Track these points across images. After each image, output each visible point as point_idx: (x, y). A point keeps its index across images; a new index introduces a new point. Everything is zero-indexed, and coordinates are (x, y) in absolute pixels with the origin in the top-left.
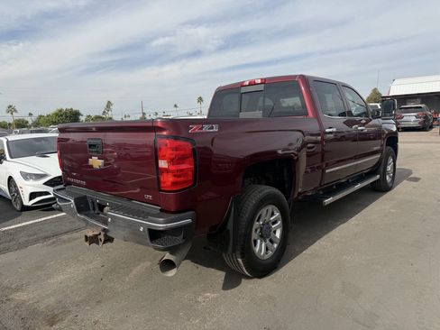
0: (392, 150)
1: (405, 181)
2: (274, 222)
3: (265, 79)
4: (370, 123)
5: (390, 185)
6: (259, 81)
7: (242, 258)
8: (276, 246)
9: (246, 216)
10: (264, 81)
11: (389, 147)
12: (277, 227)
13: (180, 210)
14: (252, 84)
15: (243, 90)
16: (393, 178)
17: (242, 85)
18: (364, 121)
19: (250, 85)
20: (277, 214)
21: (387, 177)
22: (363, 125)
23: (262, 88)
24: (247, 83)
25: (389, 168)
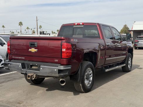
0: (131, 54)
1: (136, 69)
2: (90, 75)
3: (84, 23)
4: (122, 43)
5: (130, 69)
6: (81, 24)
7: (82, 84)
8: (91, 83)
9: (83, 70)
10: (83, 24)
11: (129, 53)
12: (91, 76)
13: (67, 64)
14: (78, 24)
15: (74, 26)
16: (131, 66)
17: (74, 24)
18: (119, 42)
19: (77, 25)
20: (91, 72)
21: (129, 66)
22: (119, 43)
23: (82, 26)
24: (76, 24)
25: (129, 62)
